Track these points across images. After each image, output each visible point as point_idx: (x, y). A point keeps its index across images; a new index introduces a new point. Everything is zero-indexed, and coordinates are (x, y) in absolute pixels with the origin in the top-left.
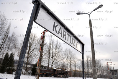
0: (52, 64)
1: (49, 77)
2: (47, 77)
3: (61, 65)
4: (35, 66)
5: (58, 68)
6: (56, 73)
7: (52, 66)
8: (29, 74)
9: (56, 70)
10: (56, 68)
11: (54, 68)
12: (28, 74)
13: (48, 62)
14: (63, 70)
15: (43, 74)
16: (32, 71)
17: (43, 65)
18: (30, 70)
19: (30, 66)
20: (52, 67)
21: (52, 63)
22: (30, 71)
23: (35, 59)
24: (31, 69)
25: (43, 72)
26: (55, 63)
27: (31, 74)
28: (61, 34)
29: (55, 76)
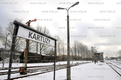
1: (38, 63)
2: (36, 63)
3: (50, 51)
4: (23, 53)
5: (47, 54)
6: (44, 58)
8: (17, 62)
9: (44, 56)
10: (44, 54)
13: (36, 49)
14: (52, 56)
15: (32, 60)
16: (20, 58)
17: (31, 52)
18: (18, 57)
19: (18, 54)
20: (41, 53)
21: (41, 50)
22: (18, 59)
23: (23, 47)
24: (19, 56)
25: (32, 59)
26: (44, 49)
27: (19, 62)
28: (35, 38)
29: (44, 62)
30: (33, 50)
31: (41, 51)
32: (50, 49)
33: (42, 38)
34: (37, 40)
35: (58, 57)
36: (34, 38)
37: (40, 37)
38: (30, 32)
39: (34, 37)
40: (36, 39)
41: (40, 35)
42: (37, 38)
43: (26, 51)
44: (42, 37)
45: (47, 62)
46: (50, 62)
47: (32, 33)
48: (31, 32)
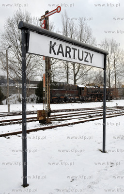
0: (75, 78)
1: (71, 102)
2: (68, 103)
3: (94, 78)
4: (40, 84)
5: (88, 85)
6: (84, 93)
7: (75, 81)
8: (32, 101)
9: (83, 88)
10: (83, 84)
11: (80, 86)
12: (30, 101)
13: (65, 74)
14: (99, 88)
15: (60, 98)
16: (37, 94)
17: (56, 81)
18: (32, 92)
19: (31, 86)
20: (75, 83)
21: (75, 75)
22: (33, 96)
23: (39, 72)
24: (34, 91)
25: (58, 95)
26: (82, 74)
27: (35, 101)
28: (62, 52)
29: (83, 101)
30: (59, 78)
31: (77, 78)
32: (95, 73)
33: (76, 52)
34: (66, 56)
35: (113, 89)
36: (60, 52)
37: (72, 51)
38: (51, 42)
39: (61, 50)
40: (63, 56)
41: (71, 46)
42: (67, 52)
43: (46, 80)
44: (75, 50)
45: (90, 101)
46: (95, 101)
47: (55, 43)
48: (54, 41)
